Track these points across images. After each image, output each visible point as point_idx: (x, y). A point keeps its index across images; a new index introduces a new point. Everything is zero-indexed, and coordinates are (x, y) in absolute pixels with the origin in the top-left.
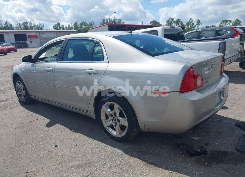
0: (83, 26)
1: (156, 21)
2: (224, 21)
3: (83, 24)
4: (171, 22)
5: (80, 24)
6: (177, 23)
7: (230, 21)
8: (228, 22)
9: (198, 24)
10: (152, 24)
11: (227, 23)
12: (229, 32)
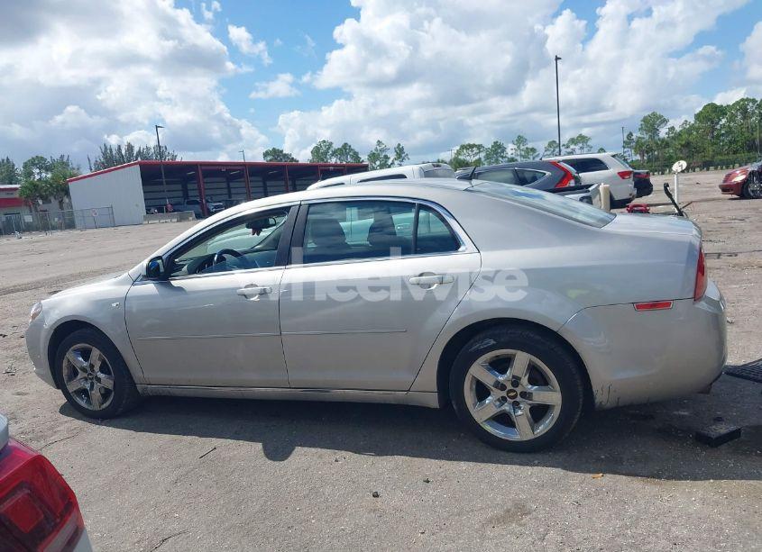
0: (38, 171)
1: (282, 151)
2: (463, 147)
3: (33, 164)
4: (326, 153)
5: (25, 166)
6: (342, 154)
7: (479, 147)
8: (474, 149)
9: (399, 158)
10: (269, 159)
11: (472, 151)
12: (548, 173)
